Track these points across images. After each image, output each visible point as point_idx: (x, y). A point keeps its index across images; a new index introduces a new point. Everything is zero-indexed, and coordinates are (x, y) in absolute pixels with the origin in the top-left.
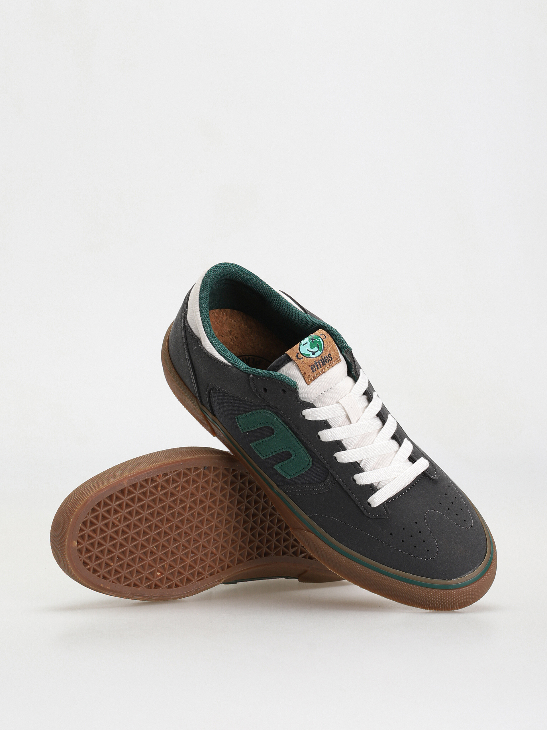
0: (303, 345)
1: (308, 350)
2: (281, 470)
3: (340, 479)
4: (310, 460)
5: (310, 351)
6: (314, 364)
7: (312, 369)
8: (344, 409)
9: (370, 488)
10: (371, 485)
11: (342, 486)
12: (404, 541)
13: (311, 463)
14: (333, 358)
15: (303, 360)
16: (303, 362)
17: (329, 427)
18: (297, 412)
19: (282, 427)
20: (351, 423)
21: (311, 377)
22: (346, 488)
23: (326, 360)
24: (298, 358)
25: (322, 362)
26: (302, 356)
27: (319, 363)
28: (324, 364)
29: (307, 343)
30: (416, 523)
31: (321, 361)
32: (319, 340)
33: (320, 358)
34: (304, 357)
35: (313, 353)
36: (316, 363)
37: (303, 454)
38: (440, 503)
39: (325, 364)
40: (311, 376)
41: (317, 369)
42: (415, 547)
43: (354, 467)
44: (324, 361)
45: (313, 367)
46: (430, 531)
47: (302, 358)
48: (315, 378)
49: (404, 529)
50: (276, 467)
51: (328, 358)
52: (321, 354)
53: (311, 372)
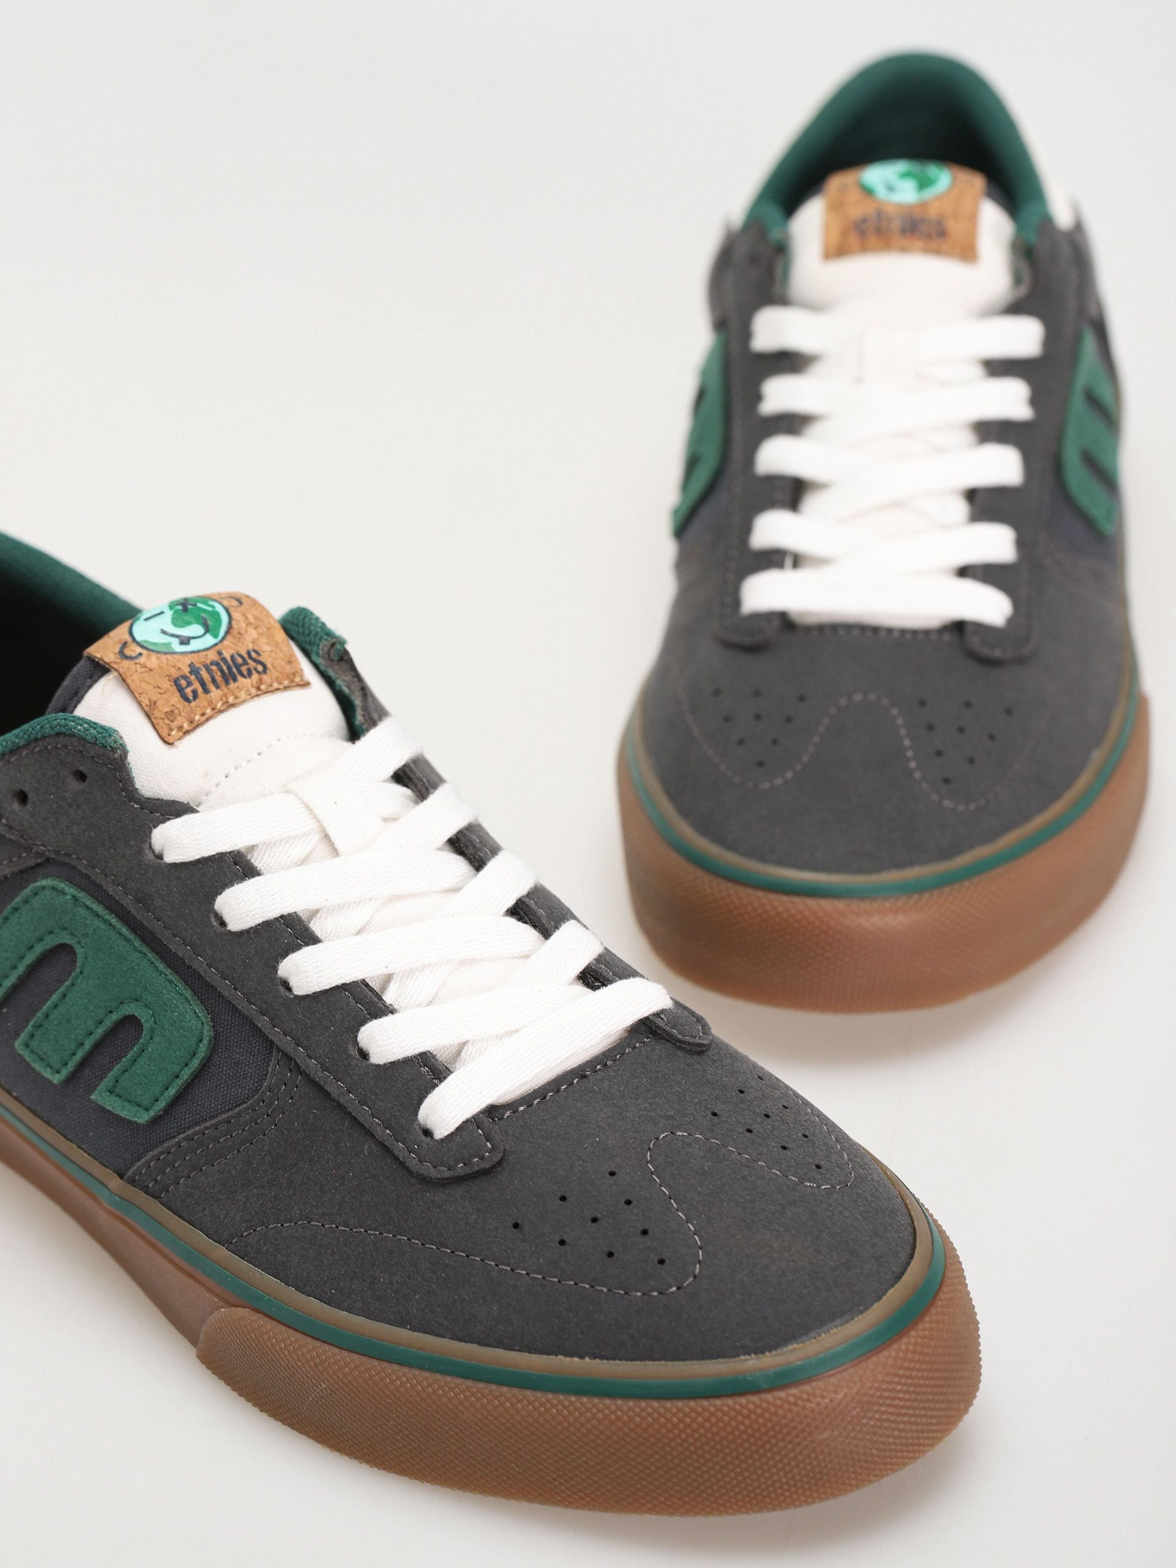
0: (146, 619)
1: (164, 632)
2: (117, 1098)
3: (311, 1058)
4: (203, 1023)
5: (173, 635)
6: (188, 675)
7: (181, 690)
8: (307, 806)
9: (424, 1070)
10: (425, 1059)
11: (322, 1083)
12: (568, 1241)
13: (208, 1032)
14: (269, 666)
15: (142, 660)
16: (144, 666)
17: (253, 872)
18: (132, 843)
19: (97, 923)
20: (335, 852)
21: (178, 718)
22: (336, 1088)
23: (238, 667)
24: (127, 658)
25: (222, 671)
26: (139, 650)
27: (209, 671)
28: (229, 677)
29: (162, 613)
30: (612, 1174)
31: (217, 664)
32: (213, 607)
33: (212, 656)
34: (144, 652)
35: (185, 641)
36: (194, 670)
37: (176, 1007)
38: (715, 1114)
39: (235, 680)
40: (180, 715)
41: (200, 690)
42: (611, 1255)
43: (357, 1003)
44: (229, 668)
45: (183, 683)
46: (670, 1198)
47: (140, 654)
48: (195, 726)
49: (563, 1198)
50: (100, 1096)
51: (250, 661)
52: (216, 645)
53: (176, 699)
